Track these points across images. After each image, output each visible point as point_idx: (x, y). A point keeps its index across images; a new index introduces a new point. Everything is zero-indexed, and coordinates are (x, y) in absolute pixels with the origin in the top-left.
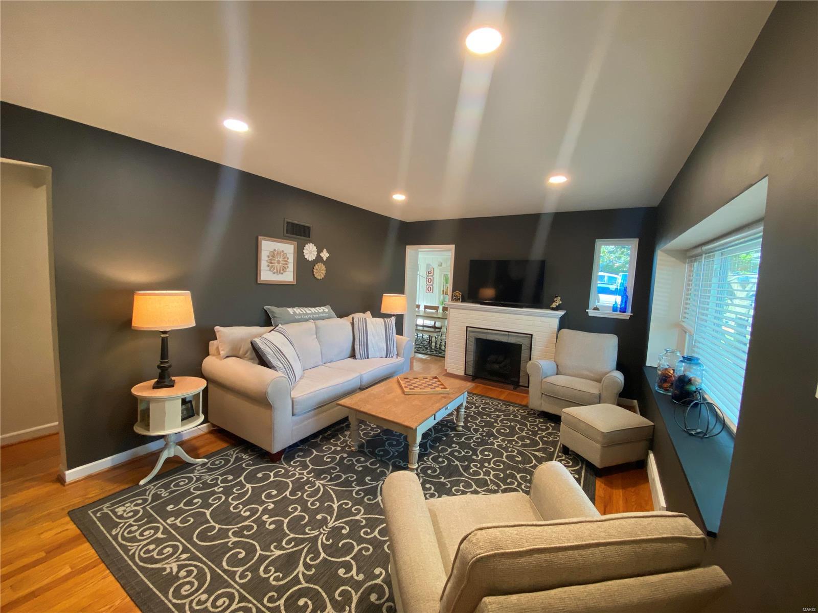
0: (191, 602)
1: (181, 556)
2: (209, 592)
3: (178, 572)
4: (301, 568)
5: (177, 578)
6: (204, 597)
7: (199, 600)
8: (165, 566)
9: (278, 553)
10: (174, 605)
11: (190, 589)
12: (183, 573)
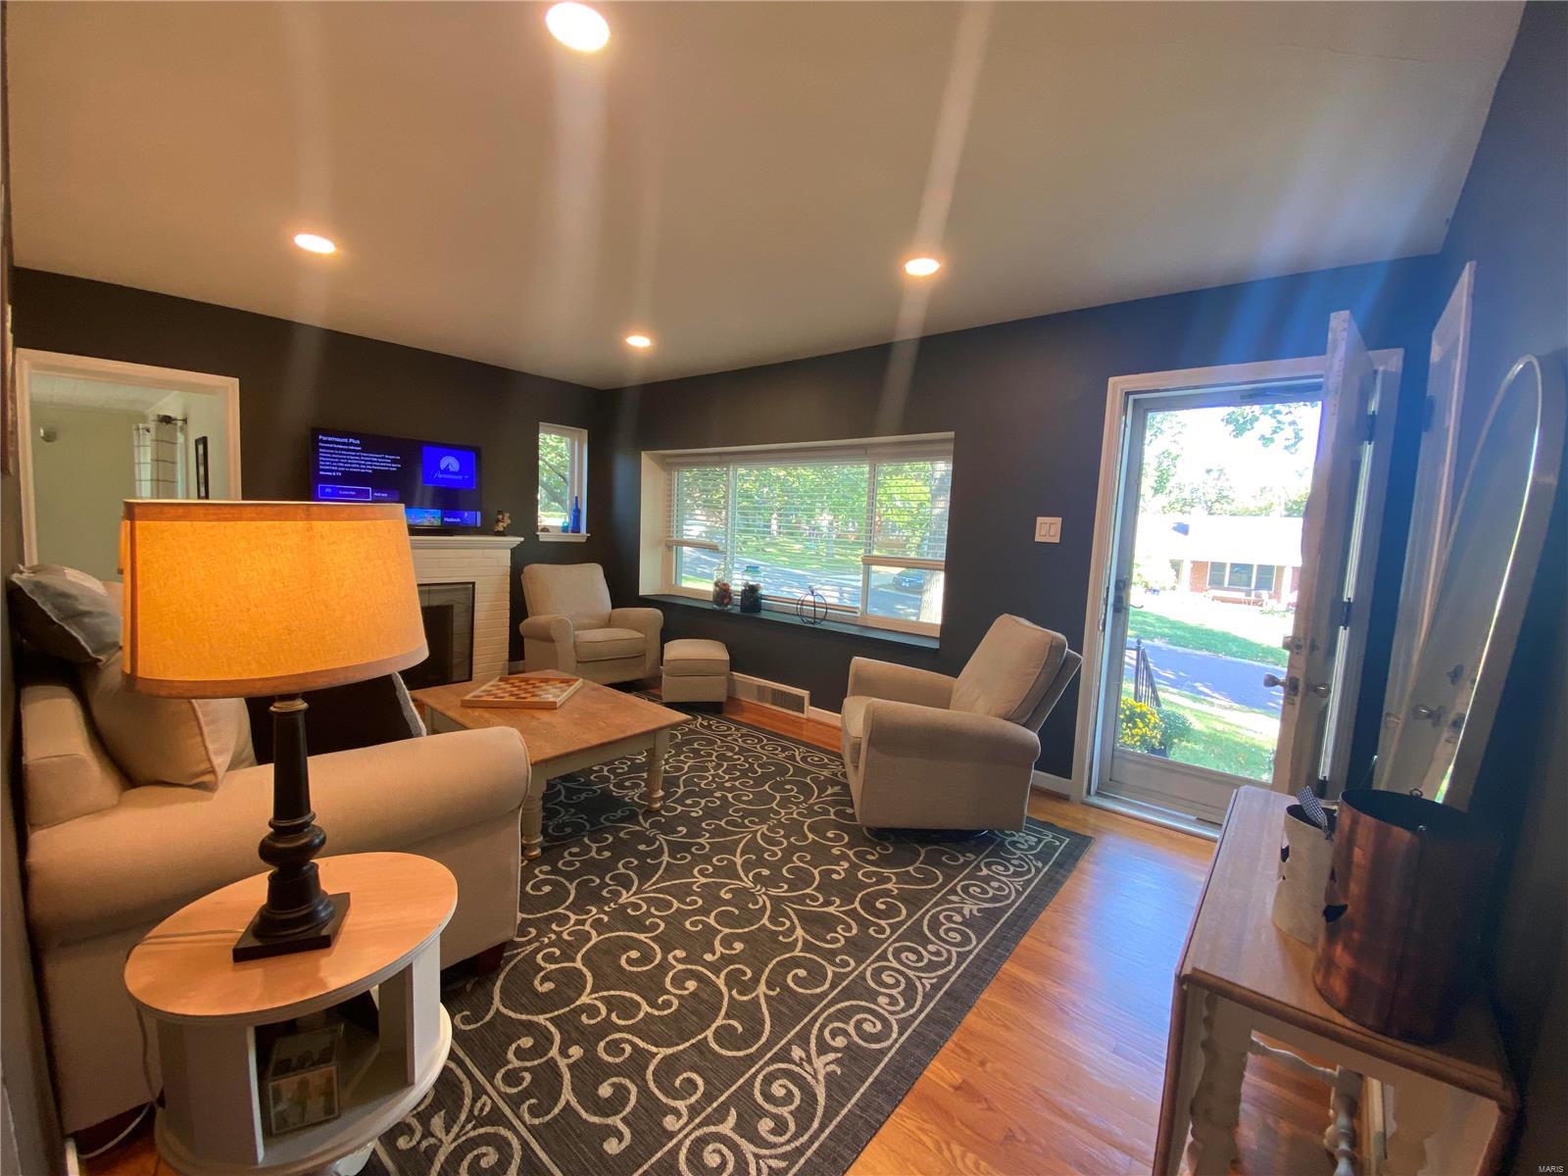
0: (892, 1013)
1: (797, 1059)
2: (873, 996)
3: (836, 1050)
4: (831, 909)
5: (850, 1047)
6: (882, 1000)
7: (890, 1004)
8: (821, 1078)
9: (799, 932)
10: (901, 1034)
11: (869, 1020)
12: (840, 1042)
